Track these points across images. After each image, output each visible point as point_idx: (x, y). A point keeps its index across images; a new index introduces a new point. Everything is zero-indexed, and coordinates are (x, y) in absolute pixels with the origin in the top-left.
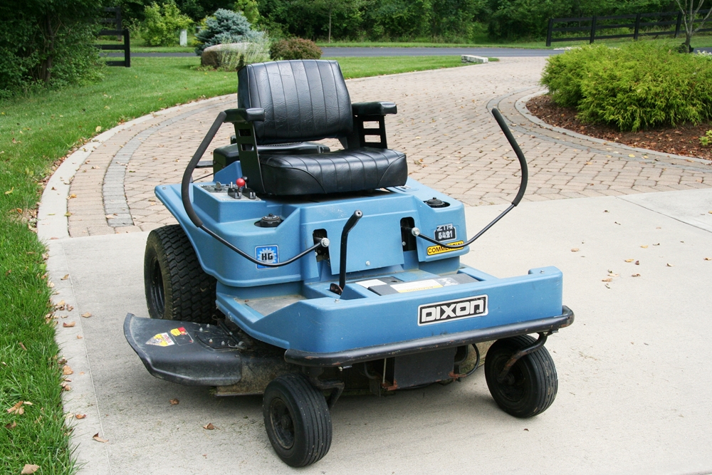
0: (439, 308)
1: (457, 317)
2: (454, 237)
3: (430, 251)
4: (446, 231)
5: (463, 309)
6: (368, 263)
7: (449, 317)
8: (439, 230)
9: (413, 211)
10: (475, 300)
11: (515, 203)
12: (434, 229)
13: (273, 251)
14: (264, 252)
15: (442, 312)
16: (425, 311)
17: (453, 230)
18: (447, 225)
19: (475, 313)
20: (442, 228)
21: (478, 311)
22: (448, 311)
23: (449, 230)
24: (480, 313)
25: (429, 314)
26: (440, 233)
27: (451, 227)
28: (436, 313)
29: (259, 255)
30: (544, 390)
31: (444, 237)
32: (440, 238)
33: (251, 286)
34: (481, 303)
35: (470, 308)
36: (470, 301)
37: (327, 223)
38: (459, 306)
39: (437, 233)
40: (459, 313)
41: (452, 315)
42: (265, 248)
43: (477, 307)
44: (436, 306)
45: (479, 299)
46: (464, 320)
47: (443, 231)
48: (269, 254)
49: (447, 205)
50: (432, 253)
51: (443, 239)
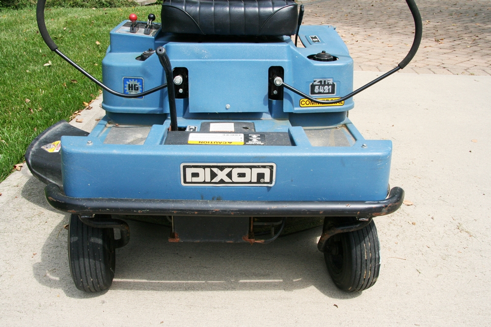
0: (208, 170)
1: (233, 183)
2: (333, 92)
3: (303, 103)
4: (325, 85)
5: (242, 175)
6: (228, 106)
7: (222, 181)
8: (315, 83)
9: (286, 61)
10: (258, 167)
11: (401, 66)
12: (310, 82)
13: (139, 83)
14: (132, 83)
15: (213, 175)
16: (189, 171)
17: (333, 86)
18: (326, 80)
19: (258, 182)
20: (321, 82)
21: (262, 180)
22: (222, 175)
23: (328, 85)
24: (264, 183)
25: (195, 175)
26: (317, 87)
27: (331, 82)
28: (204, 175)
29: (126, 85)
30: (359, 273)
31: (322, 91)
32: (316, 91)
33: (118, 112)
34: (267, 172)
35: (251, 175)
36: (251, 167)
37: (189, 62)
38: (235, 172)
39: (313, 87)
40: (235, 178)
41: (227, 179)
42: (131, 79)
43: (261, 176)
44: (204, 167)
45: (264, 167)
46: (245, 188)
47: (321, 85)
48: (135, 85)
49: (335, 59)
50: (305, 105)
51: (320, 93)
